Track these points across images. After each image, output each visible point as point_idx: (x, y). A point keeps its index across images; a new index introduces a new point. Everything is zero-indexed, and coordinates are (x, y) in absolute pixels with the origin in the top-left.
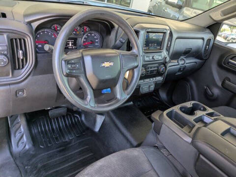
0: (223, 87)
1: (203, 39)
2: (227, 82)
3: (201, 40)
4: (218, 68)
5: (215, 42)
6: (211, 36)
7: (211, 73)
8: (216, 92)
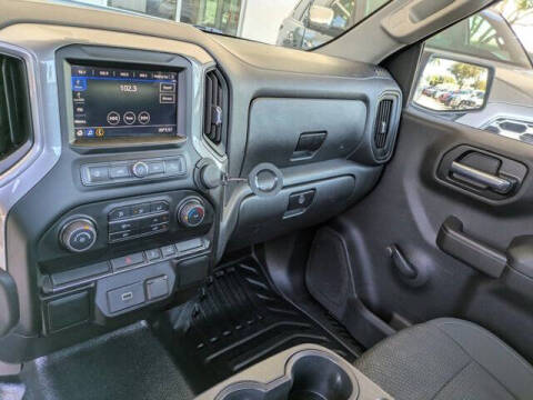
0: (441, 248)
1: (365, 100)
2: (452, 234)
3: (360, 105)
4: (423, 190)
5: (410, 109)
6: (393, 90)
7: (405, 205)
8: (424, 262)
